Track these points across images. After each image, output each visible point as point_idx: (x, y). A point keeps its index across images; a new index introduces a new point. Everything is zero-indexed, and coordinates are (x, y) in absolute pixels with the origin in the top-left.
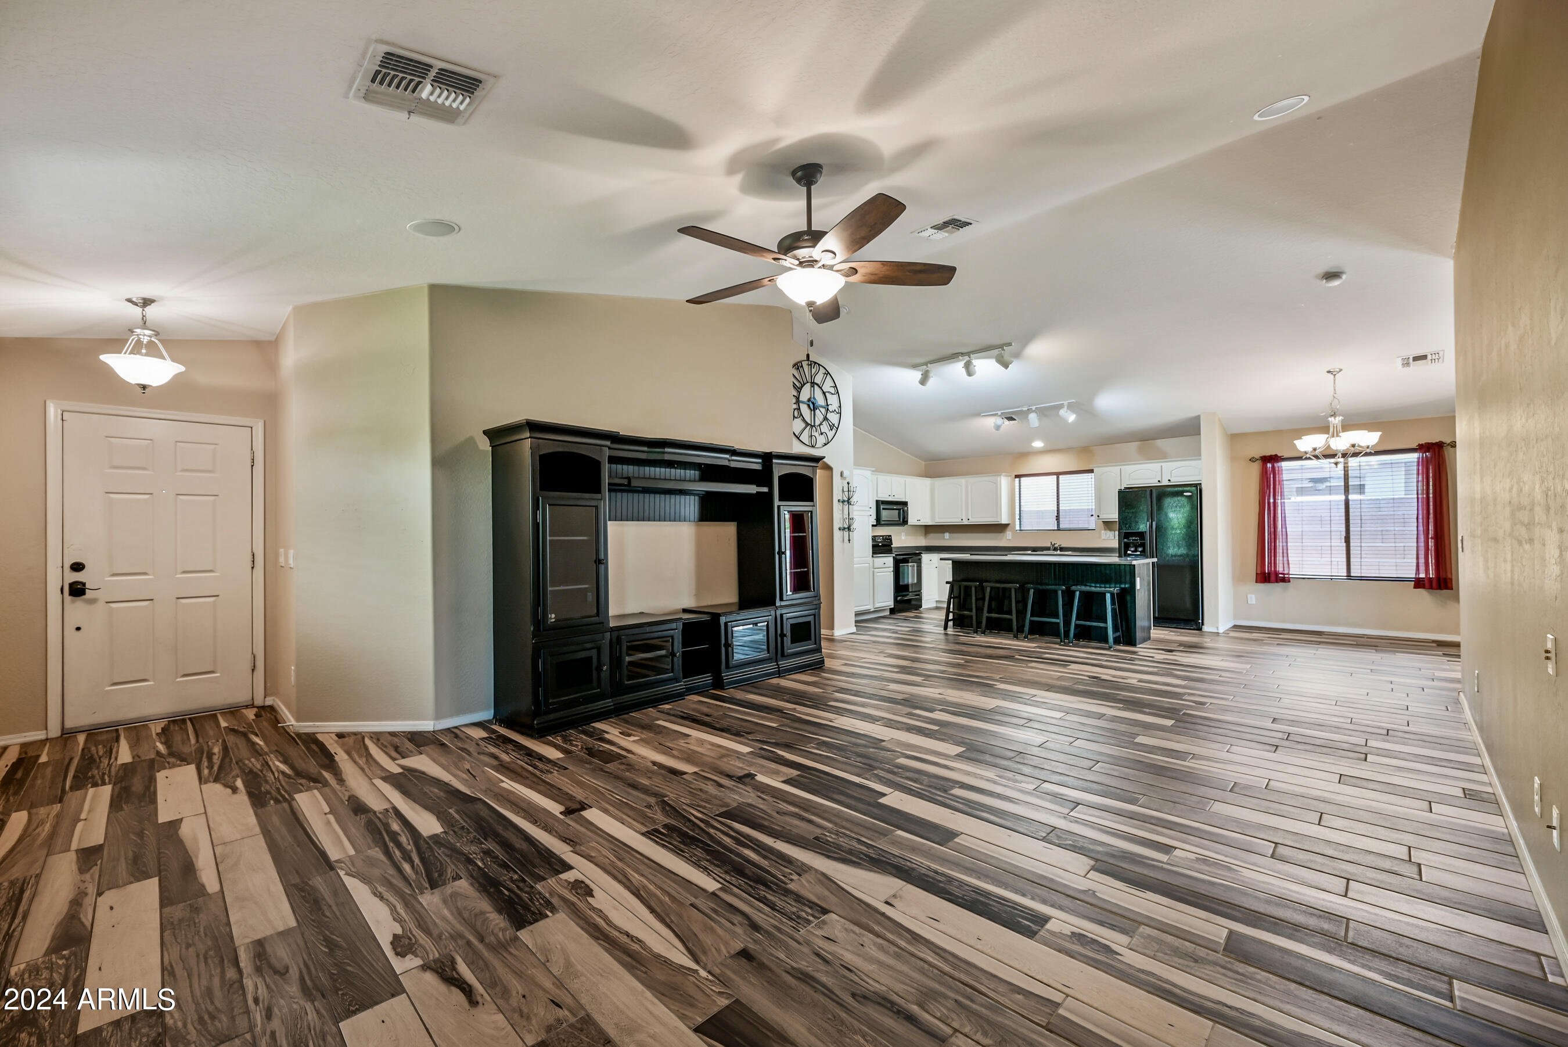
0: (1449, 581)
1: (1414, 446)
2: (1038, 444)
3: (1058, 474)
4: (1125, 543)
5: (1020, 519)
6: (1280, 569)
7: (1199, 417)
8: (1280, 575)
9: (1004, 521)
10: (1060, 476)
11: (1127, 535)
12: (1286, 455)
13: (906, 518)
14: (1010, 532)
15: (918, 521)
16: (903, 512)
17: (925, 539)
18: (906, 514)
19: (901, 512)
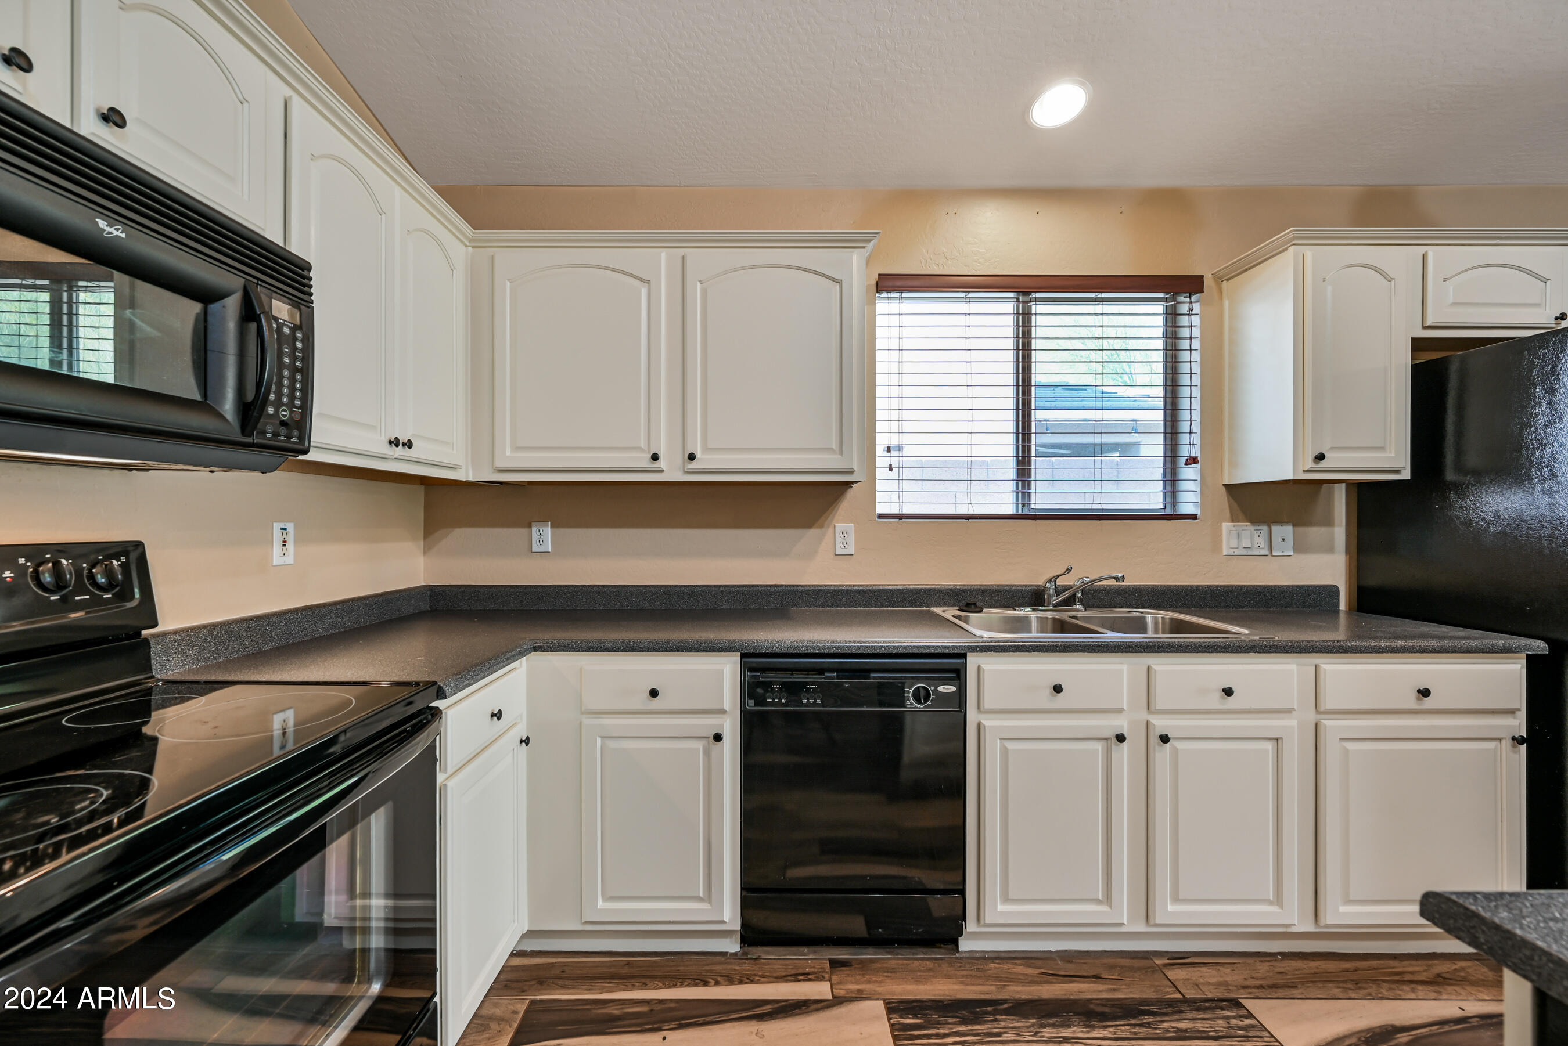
2: (1061, 105)
5: (893, 468)
13: (292, 397)
14: (852, 524)
15: (395, 442)
16: (253, 326)
17: (425, 553)
18: (294, 358)
19: (231, 326)
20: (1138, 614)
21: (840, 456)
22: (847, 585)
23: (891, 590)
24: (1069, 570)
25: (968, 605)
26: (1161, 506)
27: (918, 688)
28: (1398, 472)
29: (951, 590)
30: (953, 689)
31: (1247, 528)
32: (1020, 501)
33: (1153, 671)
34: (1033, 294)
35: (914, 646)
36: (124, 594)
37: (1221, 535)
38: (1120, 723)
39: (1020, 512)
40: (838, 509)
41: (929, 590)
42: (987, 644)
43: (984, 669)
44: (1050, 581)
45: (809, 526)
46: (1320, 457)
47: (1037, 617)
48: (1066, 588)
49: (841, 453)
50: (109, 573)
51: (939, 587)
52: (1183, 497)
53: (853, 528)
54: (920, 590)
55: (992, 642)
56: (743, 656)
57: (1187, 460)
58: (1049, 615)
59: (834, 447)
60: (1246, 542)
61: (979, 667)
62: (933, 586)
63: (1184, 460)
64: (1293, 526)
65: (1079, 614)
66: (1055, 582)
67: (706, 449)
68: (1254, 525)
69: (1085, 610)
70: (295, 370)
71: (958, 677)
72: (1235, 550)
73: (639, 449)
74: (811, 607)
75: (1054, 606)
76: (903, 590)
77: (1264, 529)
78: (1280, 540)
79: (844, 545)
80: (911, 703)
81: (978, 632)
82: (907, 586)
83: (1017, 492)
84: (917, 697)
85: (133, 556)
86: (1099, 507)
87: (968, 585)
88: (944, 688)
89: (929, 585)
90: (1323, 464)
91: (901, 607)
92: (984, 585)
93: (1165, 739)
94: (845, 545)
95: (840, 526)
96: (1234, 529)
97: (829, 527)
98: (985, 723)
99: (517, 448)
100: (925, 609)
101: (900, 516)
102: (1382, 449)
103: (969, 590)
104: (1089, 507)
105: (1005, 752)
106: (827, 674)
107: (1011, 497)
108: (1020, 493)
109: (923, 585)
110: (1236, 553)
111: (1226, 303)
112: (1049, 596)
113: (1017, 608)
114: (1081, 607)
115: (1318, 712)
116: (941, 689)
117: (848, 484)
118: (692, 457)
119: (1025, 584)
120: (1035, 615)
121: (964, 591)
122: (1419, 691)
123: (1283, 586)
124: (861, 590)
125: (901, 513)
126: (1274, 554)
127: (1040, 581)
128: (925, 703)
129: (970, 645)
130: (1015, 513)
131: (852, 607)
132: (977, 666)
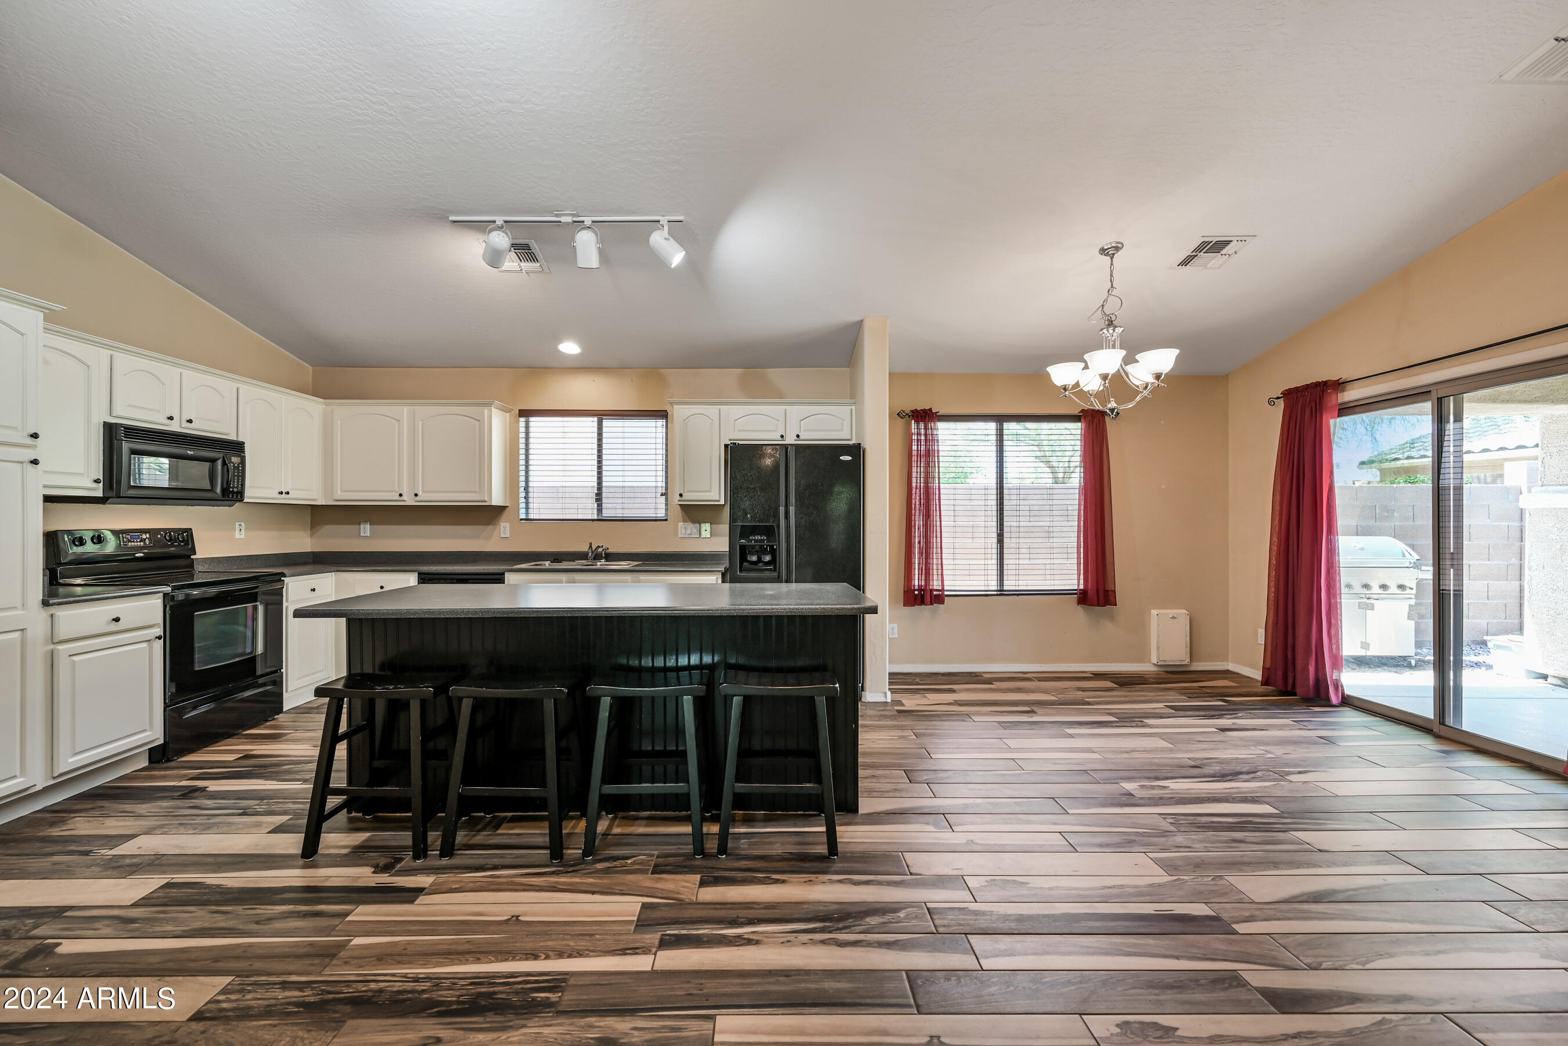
0: (1110, 593)
1: (1076, 411)
2: (570, 348)
3: (601, 415)
4: (743, 548)
5: (526, 498)
6: (936, 584)
7: (860, 324)
8: (935, 593)
9: (497, 500)
10: (606, 423)
11: (746, 532)
12: (943, 411)
13: (238, 485)
14: (508, 524)
15: (281, 493)
16: (226, 467)
17: (311, 536)
18: (238, 473)
19: (220, 467)
21: (480, 495)
22: (505, 551)
25: (555, 560)
28: (718, 501)
31: (689, 525)
36: (187, 544)
37: (678, 528)
40: (501, 516)
41: (542, 553)
44: (589, 549)
45: (489, 524)
46: (681, 495)
49: (481, 493)
50: (183, 537)
52: (659, 511)
53: (513, 525)
56: (419, 574)
57: (661, 494)
59: (478, 491)
60: (689, 532)
64: (711, 524)
67: (423, 492)
68: (693, 524)
70: (238, 476)
72: (684, 535)
73: (395, 491)
76: (531, 553)
77: (697, 525)
78: (704, 530)
79: (505, 533)
83: (597, 509)
85: (189, 533)
90: (684, 498)
95: (502, 524)
96: (683, 525)
97: (497, 525)
99: (343, 491)
101: (531, 520)
107: (594, 511)
110: (685, 537)
112: (589, 555)
118: (416, 495)
126: (701, 537)
130: (597, 518)
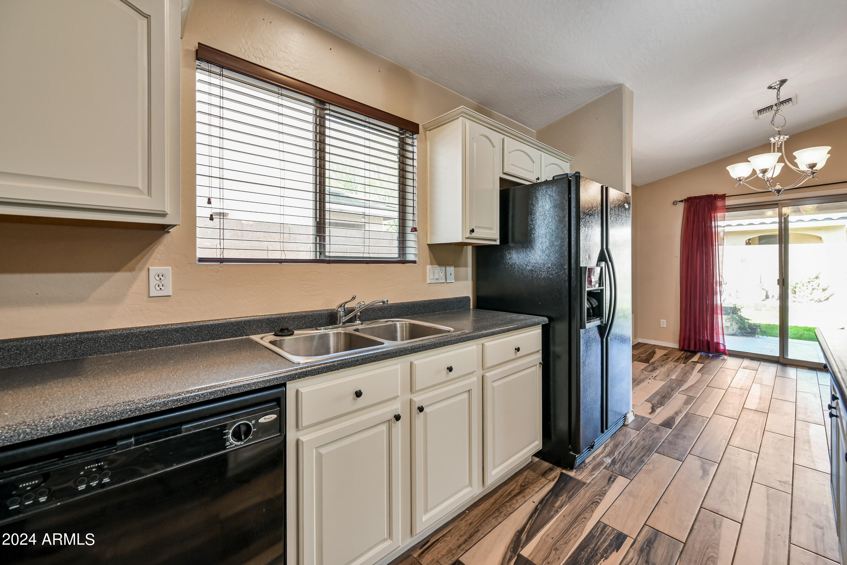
14: (170, 268)
20: (391, 323)
21: (149, 198)
22: (164, 325)
23: (212, 325)
24: (354, 298)
25: (282, 330)
26: (397, 256)
27: (239, 426)
28: (495, 240)
29: (268, 319)
30: (274, 416)
31: (437, 268)
32: (318, 250)
33: (414, 365)
34: (327, 105)
35: (234, 387)
37: (426, 272)
38: (396, 407)
39: (318, 258)
40: (153, 252)
41: (249, 321)
42: (304, 370)
43: (302, 393)
44: (341, 306)
45: (116, 269)
46: (472, 231)
47: (334, 333)
48: (351, 310)
49: (149, 193)
51: (258, 317)
52: (409, 251)
53: (171, 271)
54: (241, 322)
55: (308, 367)
57: (412, 229)
58: (340, 330)
59: (140, 186)
60: (437, 277)
61: (297, 391)
62: (252, 318)
63: (410, 229)
64: (454, 267)
65: (360, 327)
66: (344, 306)
68: (439, 267)
69: (362, 324)
71: (279, 405)
72: (432, 280)
74: (117, 352)
75: (344, 323)
76: (224, 324)
77: (443, 268)
78: (450, 274)
79: (160, 287)
80: (232, 443)
81: (295, 359)
82: (228, 320)
83: (316, 244)
84: (237, 435)
86: (368, 255)
87: (281, 314)
88: (265, 419)
89: (248, 317)
90: (474, 235)
91: (222, 338)
92: (294, 313)
93: (421, 409)
94: (162, 288)
95: (155, 270)
96: (431, 269)
97: (141, 269)
98: (303, 439)
100: (245, 337)
101: (222, 260)
102: (491, 229)
103: (282, 318)
104: (361, 255)
105: (320, 457)
106: (119, 443)
107: (312, 247)
108: (318, 244)
109: (243, 317)
110: (433, 282)
111: (428, 143)
112: (340, 316)
113: (319, 328)
114: (358, 322)
115: (483, 369)
116: (262, 420)
117: (164, 229)
119: (323, 309)
120: (332, 332)
121: (278, 319)
122: (516, 349)
123: (451, 299)
124: (180, 328)
125: (222, 257)
126: (447, 282)
127: (334, 306)
128: (245, 438)
129: (290, 373)
130: (314, 258)
131: (169, 345)
132: (296, 390)
